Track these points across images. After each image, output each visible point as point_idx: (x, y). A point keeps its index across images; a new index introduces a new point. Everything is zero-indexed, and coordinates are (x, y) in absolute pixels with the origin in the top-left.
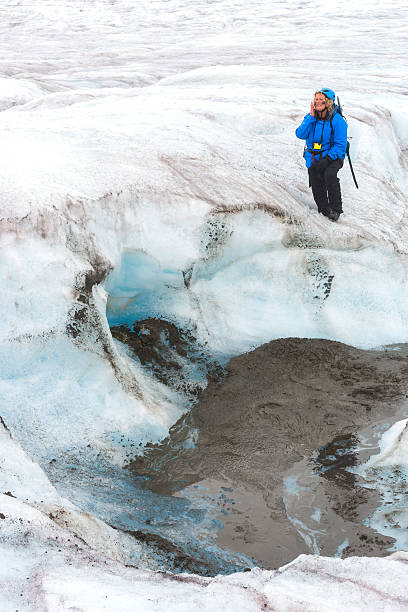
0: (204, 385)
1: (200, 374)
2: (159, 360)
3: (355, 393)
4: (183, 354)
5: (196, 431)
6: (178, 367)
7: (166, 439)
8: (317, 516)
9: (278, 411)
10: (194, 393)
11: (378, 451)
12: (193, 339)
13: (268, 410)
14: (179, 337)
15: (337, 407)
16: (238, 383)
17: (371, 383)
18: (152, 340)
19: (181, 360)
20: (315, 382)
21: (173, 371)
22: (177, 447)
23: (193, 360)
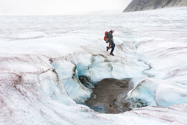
0: (94, 87)
1: (92, 85)
2: (85, 83)
3: (121, 87)
4: (89, 82)
5: (95, 95)
6: (89, 84)
7: (90, 97)
8: (121, 107)
9: (109, 91)
10: (92, 89)
11: (127, 96)
12: (90, 79)
13: (107, 91)
14: (88, 79)
15: (118, 89)
16: (100, 87)
17: (122, 85)
18: (83, 79)
19: (89, 83)
20: (113, 85)
21: (88, 85)
22: (93, 98)
23: (91, 83)
